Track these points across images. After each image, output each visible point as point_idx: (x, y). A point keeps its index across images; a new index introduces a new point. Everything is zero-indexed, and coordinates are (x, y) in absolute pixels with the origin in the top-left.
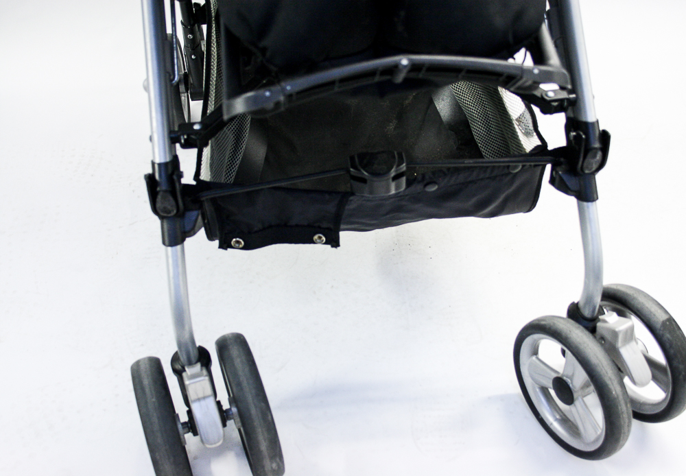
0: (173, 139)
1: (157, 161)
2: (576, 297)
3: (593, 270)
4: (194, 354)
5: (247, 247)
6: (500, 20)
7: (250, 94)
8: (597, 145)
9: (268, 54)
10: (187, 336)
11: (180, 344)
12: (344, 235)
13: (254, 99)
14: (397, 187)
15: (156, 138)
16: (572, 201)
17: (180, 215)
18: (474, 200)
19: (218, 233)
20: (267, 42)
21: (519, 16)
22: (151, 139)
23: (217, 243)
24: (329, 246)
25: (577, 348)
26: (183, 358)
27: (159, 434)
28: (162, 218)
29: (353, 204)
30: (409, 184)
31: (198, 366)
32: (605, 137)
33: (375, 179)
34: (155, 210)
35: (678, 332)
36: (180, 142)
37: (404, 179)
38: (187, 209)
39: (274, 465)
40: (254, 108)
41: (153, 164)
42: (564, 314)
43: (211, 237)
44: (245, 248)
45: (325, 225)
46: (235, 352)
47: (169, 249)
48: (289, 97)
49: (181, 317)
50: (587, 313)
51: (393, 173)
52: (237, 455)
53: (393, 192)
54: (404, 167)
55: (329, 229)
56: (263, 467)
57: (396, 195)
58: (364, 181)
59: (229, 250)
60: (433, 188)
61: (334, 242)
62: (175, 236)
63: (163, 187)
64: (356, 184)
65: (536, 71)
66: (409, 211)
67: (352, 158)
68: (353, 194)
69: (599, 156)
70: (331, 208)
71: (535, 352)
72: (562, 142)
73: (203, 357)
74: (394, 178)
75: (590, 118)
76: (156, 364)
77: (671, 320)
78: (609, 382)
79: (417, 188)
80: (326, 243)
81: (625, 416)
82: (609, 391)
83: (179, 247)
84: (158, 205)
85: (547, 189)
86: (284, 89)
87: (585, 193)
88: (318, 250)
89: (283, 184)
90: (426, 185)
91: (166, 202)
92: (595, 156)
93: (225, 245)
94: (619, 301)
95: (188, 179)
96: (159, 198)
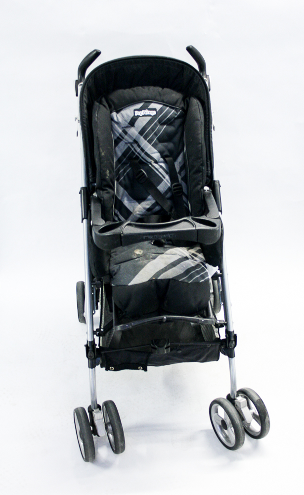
0: (94, 333)
1: (89, 340)
2: (229, 392)
3: (233, 383)
4: (96, 406)
5: (115, 370)
6: (194, 304)
7: (122, 325)
8: (233, 339)
9: (127, 313)
10: (95, 399)
11: (92, 402)
12: (149, 368)
13: (123, 326)
14: (167, 351)
15: (89, 333)
16: (227, 357)
17: (95, 358)
18: (195, 356)
19: (105, 365)
20: (127, 310)
21: (200, 303)
22: (87, 333)
23: (104, 368)
24: (143, 371)
25: (226, 407)
26: (93, 408)
27: (85, 430)
28: (89, 359)
29: (152, 356)
30: (171, 350)
31: (98, 409)
32: (235, 336)
33: (160, 348)
34: (87, 356)
35: (262, 404)
36: (96, 334)
37: (169, 349)
38: (97, 357)
39: (122, 444)
40: (123, 329)
41: (88, 341)
42: (226, 398)
43: (102, 367)
44: (114, 370)
45: (142, 363)
46: (110, 405)
47: (91, 369)
48: (133, 327)
49: (94, 394)
50: (232, 397)
51: (165, 346)
52: (107, 447)
53: (166, 353)
54: (169, 344)
55: (144, 365)
56: (118, 444)
57: (167, 354)
58: (155, 349)
59: (109, 371)
60: (180, 352)
61: (145, 370)
62: (92, 366)
63: (90, 349)
64: (153, 350)
65: (203, 320)
66: (173, 359)
67: (152, 341)
68: (152, 353)
69: (234, 342)
70: (145, 358)
71: (217, 412)
72: (225, 338)
73: (99, 407)
74: (166, 348)
75: (231, 330)
76: (83, 409)
77: (260, 400)
78: (235, 419)
79: (174, 352)
80: (143, 370)
81: (241, 431)
82: (235, 422)
83: (94, 369)
84: (89, 354)
85: (221, 355)
86: (131, 324)
87: (231, 355)
88: (139, 372)
89: (129, 349)
90: (177, 351)
91: (91, 354)
92: (232, 343)
93: (107, 369)
94: (243, 392)
95: (97, 347)
96: (89, 352)
